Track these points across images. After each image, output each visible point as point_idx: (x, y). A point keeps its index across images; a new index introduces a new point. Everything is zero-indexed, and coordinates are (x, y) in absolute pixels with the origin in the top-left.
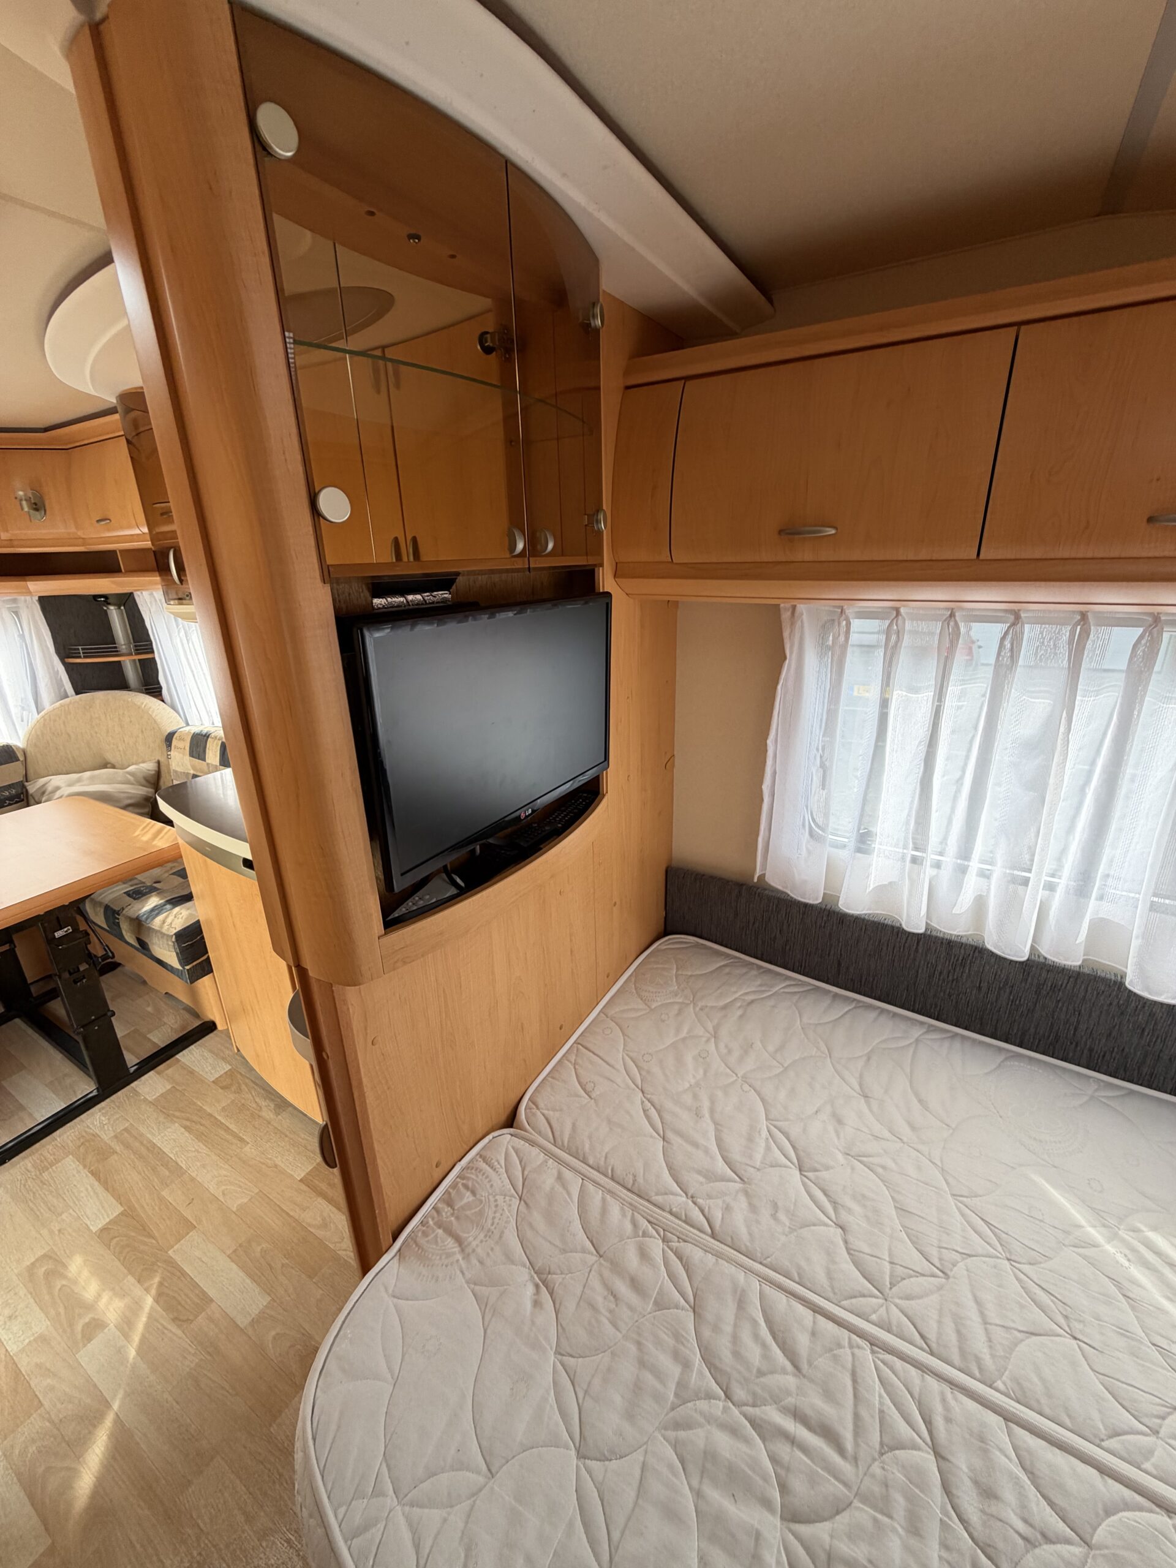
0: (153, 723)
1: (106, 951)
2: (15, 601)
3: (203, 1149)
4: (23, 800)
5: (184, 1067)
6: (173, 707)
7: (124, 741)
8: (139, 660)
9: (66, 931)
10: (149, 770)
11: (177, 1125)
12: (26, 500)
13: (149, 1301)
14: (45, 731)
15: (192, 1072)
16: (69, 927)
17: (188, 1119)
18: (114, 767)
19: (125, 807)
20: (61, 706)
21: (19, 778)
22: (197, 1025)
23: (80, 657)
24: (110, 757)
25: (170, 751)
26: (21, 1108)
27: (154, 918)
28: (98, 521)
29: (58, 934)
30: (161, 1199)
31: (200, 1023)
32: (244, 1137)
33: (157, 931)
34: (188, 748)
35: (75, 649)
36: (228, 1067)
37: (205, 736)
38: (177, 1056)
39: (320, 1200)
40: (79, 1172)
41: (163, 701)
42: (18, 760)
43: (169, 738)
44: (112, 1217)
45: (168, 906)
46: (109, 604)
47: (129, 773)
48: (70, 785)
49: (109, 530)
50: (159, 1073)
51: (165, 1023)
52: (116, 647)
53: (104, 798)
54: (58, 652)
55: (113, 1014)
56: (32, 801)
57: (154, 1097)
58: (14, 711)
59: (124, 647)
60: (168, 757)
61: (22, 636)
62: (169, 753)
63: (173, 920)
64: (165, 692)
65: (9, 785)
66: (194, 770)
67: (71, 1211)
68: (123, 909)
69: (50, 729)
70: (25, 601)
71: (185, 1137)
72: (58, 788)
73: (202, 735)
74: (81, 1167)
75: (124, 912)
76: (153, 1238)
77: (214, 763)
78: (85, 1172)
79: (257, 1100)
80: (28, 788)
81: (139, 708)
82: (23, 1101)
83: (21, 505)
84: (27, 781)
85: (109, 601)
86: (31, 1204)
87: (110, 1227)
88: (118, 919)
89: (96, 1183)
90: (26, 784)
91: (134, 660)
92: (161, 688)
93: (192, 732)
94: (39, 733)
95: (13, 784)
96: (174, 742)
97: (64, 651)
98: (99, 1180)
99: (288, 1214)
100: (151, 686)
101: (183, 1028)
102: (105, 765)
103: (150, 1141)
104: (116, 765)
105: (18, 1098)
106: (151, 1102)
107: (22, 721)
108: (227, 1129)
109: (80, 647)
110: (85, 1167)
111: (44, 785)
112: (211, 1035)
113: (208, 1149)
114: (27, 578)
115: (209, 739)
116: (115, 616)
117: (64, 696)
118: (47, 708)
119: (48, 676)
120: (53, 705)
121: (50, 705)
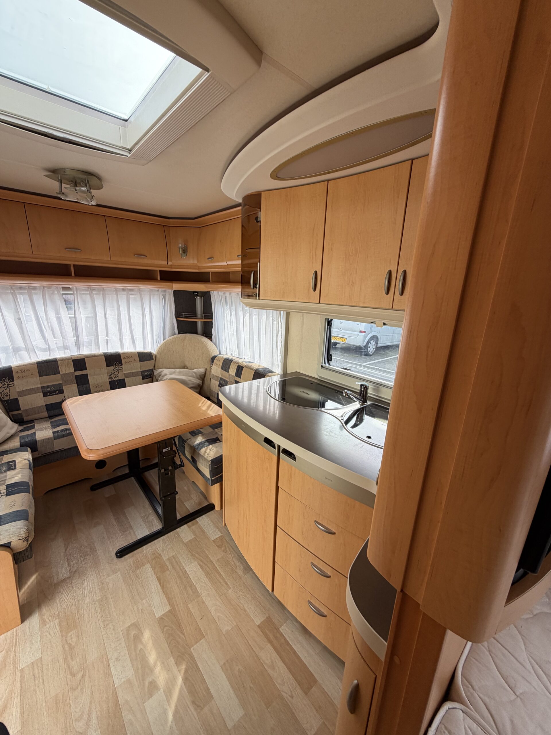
0: (207, 351)
1: (181, 462)
2: (165, 291)
3: (209, 584)
4: (151, 377)
5: (200, 528)
6: (215, 344)
7: (194, 357)
8: (204, 321)
9: (168, 449)
10: (202, 372)
11: (196, 562)
12: (182, 248)
13: (180, 681)
14: (165, 348)
15: (203, 532)
16: (169, 448)
17: (201, 561)
18: (187, 368)
19: (190, 388)
20: (173, 338)
21: (152, 368)
22: (207, 504)
23: (183, 318)
24: (187, 364)
25: (212, 365)
26: (131, 527)
27: (201, 449)
28: (208, 259)
29: (165, 450)
30: (188, 609)
31: (208, 504)
32: (228, 583)
33: (203, 456)
34: (221, 365)
35: (181, 314)
36: (220, 535)
37: (230, 360)
38: (198, 519)
39: (269, 645)
40: (152, 575)
41: (211, 341)
42: (153, 359)
43: (213, 359)
44: (165, 611)
45: (207, 444)
46: (198, 296)
47: (194, 372)
48: (171, 374)
49: (212, 263)
50: (189, 527)
51: (192, 499)
52: (196, 315)
53: (183, 382)
54: (175, 315)
55: (177, 494)
56: (154, 379)
57: (186, 541)
58: (155, 338)
59: (199, 315)
60: (211, 368)
61: (164, 307)
62: (212, 366)
63: (210, 452)
64: (213, 337)
65: (148, 370)
66: (222, 376)
67: (147, 599)
68: (187, 440)
69: (167, 348)
70: (169, 291)
71: (200, 572)
72: (166, 375)
73: (229, 360)
74: (153, 572)
75: (188, 442)
76: (184, 634)
77: (232, 374)
78: (154, 576)
79: (234, 560)
80: (154, 372)
81: (203, 343)
82: (132, 524)
83: (179, 250)
84: (154, 369)
85: (198, 294)
86: (130, 587)
87: (164, 618)
88: (185, 444)
89: (159, 586)
90: (154, 370)
91: (202, 321)
92: (212, 335)
93: (224, 358)
94: (163, 349)
95: (149, 370)
96: (215, 361)
97: (178, 314)
98: (160, 584)
99: (252, 649)
100: (208, 333)
101: (200, 504)
102: (184, 367)
103: (184, 569)
104: (189, 368)
105: (130, 520)
106: (185, 544)
107: (157, 342)
108: (220, 574)
109: (183, 314)
110: (155, 573)
111: (161, 372)
112: (212, 512)
113: (210, 584)
114: (173, 282)
115: (232, 363)
116: (199, 301)
117: (174, 334)
118: (167, 338)
119: (170, 324)
120: (170, 338)
121: (168, 337)
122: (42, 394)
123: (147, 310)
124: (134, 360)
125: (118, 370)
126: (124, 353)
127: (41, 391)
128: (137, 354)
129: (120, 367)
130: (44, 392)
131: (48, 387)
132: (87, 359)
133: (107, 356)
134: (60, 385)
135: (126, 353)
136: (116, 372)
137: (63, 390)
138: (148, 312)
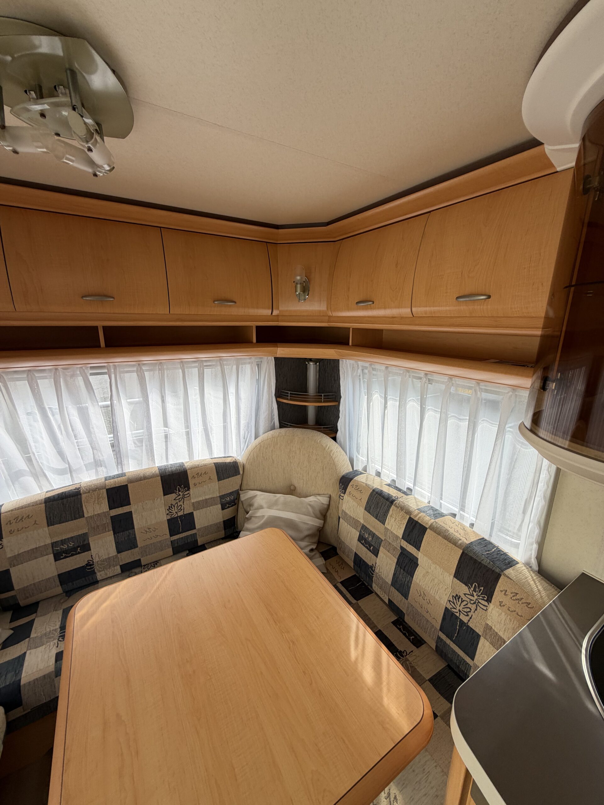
0: (332, 464)
2: (261, 358)
4: (235, 504)
7: (309, 473)
10: (322, 504)
14: (259, 455)
18: (296, 494)
20: (272, 436)
21: (237, 488)
23: (287, 399)
24: (296, 485)
25: (344, 493)
28: (357, 303)
34: (365, 500)
35: (285, 394)
41: (338, 443)
42: (239, 474)
43: (346, 480)
46: (311, 364)
47: (310, 504)
52: (306, 395)
54: (275, 395)
56: (241, 508)
59: (312, 394)
60: (341, 498)
61: (258, 381)
62: (342, 495)
64: (339, 435)
65: (231, 493)
69: (263, 454)
70: (268, 359)
72: (261, 507)
80: (241, 496)
81: (324, 449)
83: (296, 287)
84: (240, 490)
90: (240, 492)
92: (337, 430)
93: (374, 487)
94: (255, 454)
95: (233, 492)
96: (350, 488)
97: (279, 394)
100: (328, 426)
104: (299, 493)
107: (244, 438)
109: (289, 392)
111: (252, 498)
114: (279, 344)
115: (393, 506)
116: (312, 369)
117: (273, 428)
118: (262, 437)
119: (267, 412)
120: (266, 434)
121: (264, 433)
122: (52, 555)
123: (232, 390)
124: (210, 479)
125: (183, 497)
126: (192, 468)
127: (51, 551)
128: (214, 468)
129: (185, 494)
130: (55, 552)
131: (63, 542)
132: (132, 484)
133: (164, 476)
134: (85, 536)
135: (196, 467)
136: (179, 501)
137: (89, 544)
138: (232, 393)
